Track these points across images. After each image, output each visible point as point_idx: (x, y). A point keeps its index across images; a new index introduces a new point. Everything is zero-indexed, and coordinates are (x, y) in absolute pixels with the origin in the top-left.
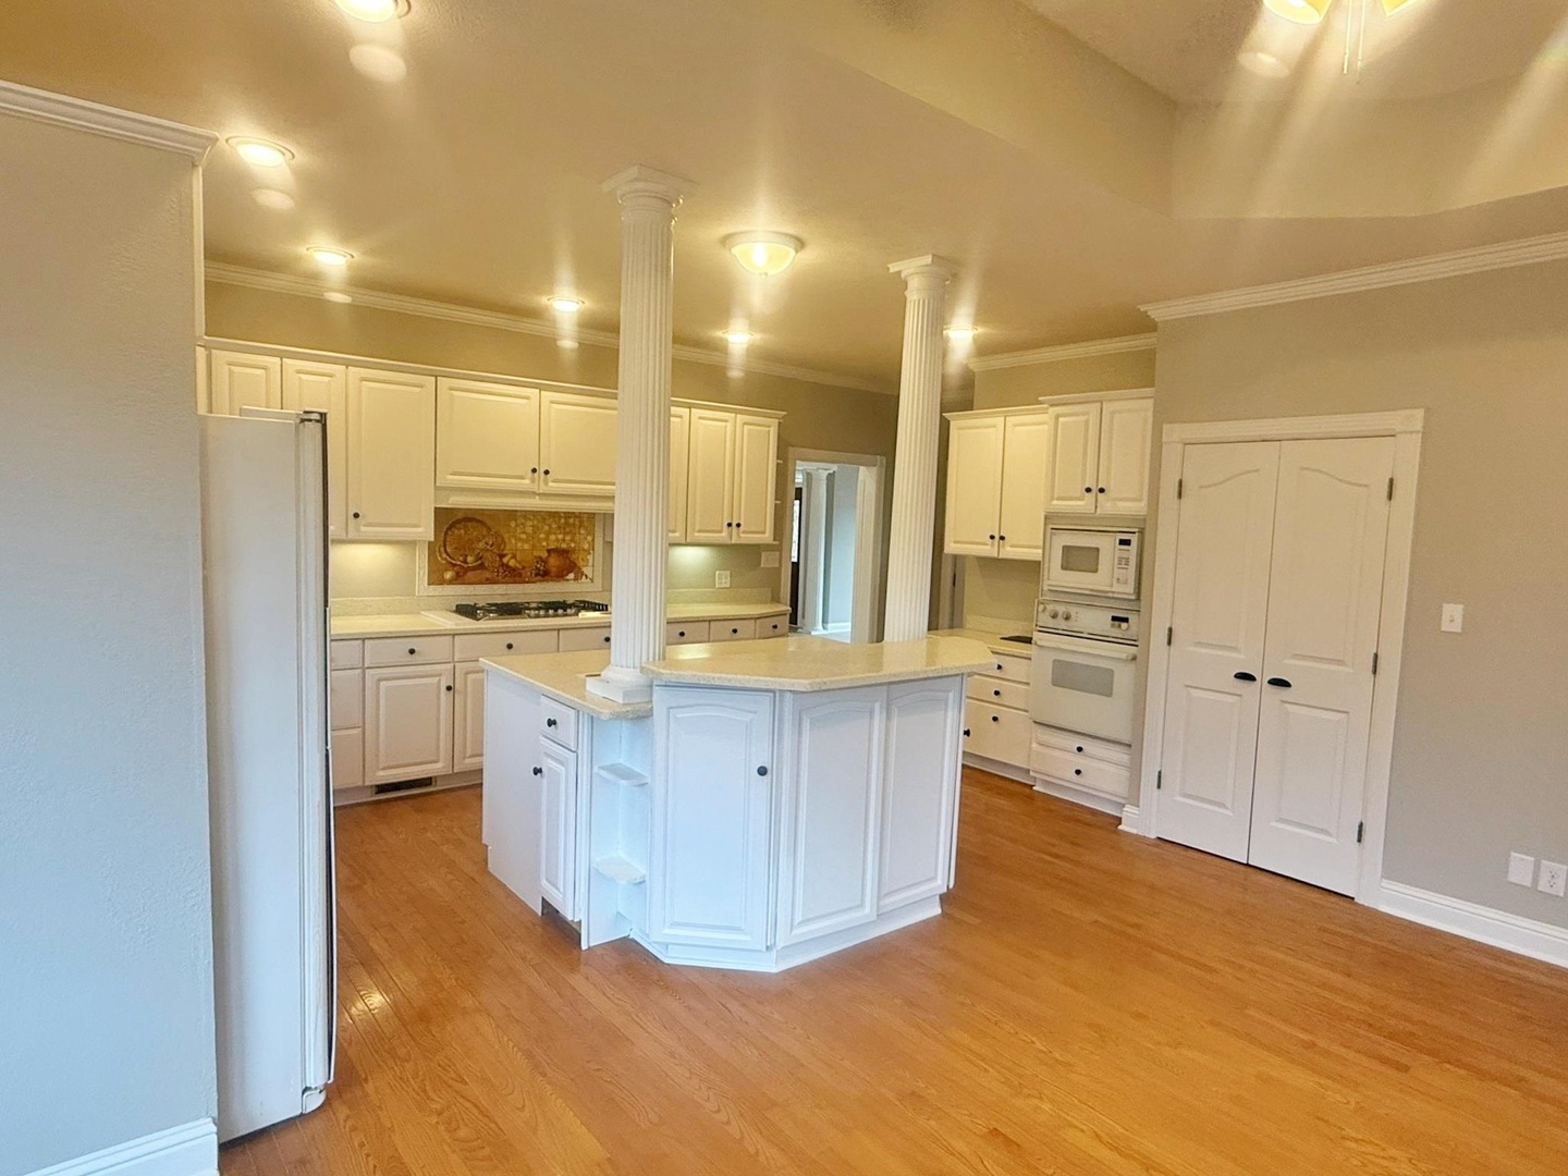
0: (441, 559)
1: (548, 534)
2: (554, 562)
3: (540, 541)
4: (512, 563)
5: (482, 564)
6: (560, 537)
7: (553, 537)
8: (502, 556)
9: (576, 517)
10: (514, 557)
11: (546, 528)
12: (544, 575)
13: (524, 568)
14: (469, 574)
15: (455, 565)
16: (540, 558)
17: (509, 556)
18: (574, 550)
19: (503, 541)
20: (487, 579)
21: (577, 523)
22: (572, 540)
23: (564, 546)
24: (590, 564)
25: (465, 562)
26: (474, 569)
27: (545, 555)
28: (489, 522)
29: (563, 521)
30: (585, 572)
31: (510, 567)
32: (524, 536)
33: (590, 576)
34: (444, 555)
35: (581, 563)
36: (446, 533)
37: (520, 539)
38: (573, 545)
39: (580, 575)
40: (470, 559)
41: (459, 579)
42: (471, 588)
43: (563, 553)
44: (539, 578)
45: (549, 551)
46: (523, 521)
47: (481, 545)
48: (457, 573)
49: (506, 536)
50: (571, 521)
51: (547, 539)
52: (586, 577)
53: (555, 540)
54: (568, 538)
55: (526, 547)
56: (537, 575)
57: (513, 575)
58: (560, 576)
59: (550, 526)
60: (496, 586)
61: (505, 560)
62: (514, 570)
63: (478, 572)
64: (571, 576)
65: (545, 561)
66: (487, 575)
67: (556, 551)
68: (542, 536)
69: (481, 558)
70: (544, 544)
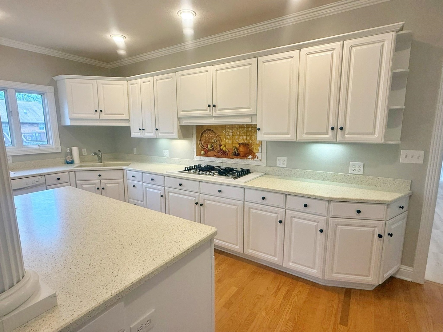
0: (200, 146)
1: (239, 136)
2: (242, 149)
3: (235, 139)
4: (224, 149)
5: (213, 149)
6: (245, 137)
7: (241, 137)
8: (220, 146)
9: (252, 127)
10: (225, 146)
11: (238, 133)
12: (237, 155)
13: (229, 151)
14: (209, 152)
15: (204, 149)
16: (236, 147)
17: (223, 146)
18: (251, 144)
19: (221, 139)
20: (215, 155)
21: (253, 130)
22: (250, 139)
23: (246, 142)
24: (260, 151)
25: (208, 148)
26: (210, 151)
27: (238, 146)
28: (215, 131)
29: (246, 129)
30: (257, 156)
31: (223, 151)
32: (229, 137)
33: (260, 157)
34: (201, 145)
35: (255, 151)
36: (201, 136)
37: (227, 138)
38: (251, 141)
39: (254, 157)
40: (209, 146)
41: (206, 154)
42: (210, 158)
43: (246, 145)
44: (235, 156)
45: (239, 144)
46: (228, 130)
47: (213, 141)
48: (205, 152)
49: (222, 137)
50: (250, 129)
51: (239, 138)
52: (258, 157)
53: (243, 139)
54: (248, 138)
55: (230, 142)
56: (234, 155)
57: (224, 154)
58: (245, 156)
59: (240, 132)
60: (218, 159)
61: (221, 147)
62: (225, 152)
63: (212, 152)
64: (250, 157)
65: (238, 149)
66: (215, 153)
67: (242, 144)
68: (236, 137)
69: (213, 146)
70: (237, 141)
